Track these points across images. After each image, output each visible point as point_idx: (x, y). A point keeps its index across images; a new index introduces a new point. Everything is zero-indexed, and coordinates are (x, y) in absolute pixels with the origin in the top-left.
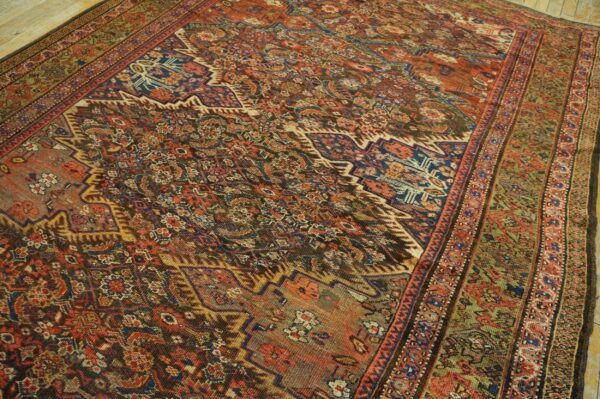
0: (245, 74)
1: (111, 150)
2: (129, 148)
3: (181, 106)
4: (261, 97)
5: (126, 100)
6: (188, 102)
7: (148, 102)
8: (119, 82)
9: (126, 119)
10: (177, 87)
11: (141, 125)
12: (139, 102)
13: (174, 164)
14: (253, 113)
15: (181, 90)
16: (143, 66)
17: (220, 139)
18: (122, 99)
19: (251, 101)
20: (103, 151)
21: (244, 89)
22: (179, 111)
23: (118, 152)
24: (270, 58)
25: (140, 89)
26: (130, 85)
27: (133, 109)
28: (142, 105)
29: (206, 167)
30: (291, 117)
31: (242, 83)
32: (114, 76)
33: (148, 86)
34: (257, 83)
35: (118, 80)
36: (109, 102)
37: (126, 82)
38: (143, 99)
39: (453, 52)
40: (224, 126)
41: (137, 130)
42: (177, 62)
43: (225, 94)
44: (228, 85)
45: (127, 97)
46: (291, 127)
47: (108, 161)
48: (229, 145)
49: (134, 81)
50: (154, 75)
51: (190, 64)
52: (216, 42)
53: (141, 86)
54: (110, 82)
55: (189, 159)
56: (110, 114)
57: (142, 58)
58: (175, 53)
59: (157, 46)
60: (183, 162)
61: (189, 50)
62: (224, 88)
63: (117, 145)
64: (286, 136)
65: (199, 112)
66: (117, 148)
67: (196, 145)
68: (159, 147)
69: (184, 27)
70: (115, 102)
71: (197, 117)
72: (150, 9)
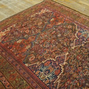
0: (52, 53)
1: (78, 85)
2: (78, 81)
3: (63, 68)
4: (62, 51)
5: (58, 81)
6: (62, 66)
7: (60, 76)
8: (49, 83)
9: (67, 81)
10: (55, 68)
11: (69, 77)
12: (60, 78)
13: (84, 71)
14: (67, 53)
15: (56, 68)
16: (43, 76)
17: (76, 61)
18: (58, 82)
19: (63, 53)
20: (79, 87)
21: (58, 54)
22: (65, 68)
23: (79, 83)
24: (47, 47)
25: (54, 78)
26: (51, 80)
27: (62, 79)
28: (61, 77)
29: (85, 64)
30: (70, 47)
31: (56, 54)
32: (46, 85)
33: (52, 75)
34: (57, 51)
35: (48, 84)
36: (58, 86)
37: (49, 81)
38: (58, 77)
39: (50, 18)
40: (72, 60)
41: (71, 78)
42: (43, 67)
43: (60, 58)
44: (56, 57)
45: (57, 81)
46: (73, 48)
47: (82, 86)
48: (78, 59)
49: (49, 79)
50: (48, 73)
51: (45, 64)
52: (36, 57)
53: (52, 77)
54: (49, 86)
55: (82, 67)
56: (64, 86)
57: (38, 77)
58: (38, 67)
59: (33, 72)
60: (83, 69)
61: (38, 64)
62: (57, 58)
63: (77, 83)
64: (76, 49)
65: (66, 64)
66: (78, 83)
67: (78, 66)
68: (78, 74)
69: (25, 64)
70: (58, 84)
71: (68, 65)
72: (9, 72)
